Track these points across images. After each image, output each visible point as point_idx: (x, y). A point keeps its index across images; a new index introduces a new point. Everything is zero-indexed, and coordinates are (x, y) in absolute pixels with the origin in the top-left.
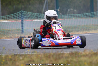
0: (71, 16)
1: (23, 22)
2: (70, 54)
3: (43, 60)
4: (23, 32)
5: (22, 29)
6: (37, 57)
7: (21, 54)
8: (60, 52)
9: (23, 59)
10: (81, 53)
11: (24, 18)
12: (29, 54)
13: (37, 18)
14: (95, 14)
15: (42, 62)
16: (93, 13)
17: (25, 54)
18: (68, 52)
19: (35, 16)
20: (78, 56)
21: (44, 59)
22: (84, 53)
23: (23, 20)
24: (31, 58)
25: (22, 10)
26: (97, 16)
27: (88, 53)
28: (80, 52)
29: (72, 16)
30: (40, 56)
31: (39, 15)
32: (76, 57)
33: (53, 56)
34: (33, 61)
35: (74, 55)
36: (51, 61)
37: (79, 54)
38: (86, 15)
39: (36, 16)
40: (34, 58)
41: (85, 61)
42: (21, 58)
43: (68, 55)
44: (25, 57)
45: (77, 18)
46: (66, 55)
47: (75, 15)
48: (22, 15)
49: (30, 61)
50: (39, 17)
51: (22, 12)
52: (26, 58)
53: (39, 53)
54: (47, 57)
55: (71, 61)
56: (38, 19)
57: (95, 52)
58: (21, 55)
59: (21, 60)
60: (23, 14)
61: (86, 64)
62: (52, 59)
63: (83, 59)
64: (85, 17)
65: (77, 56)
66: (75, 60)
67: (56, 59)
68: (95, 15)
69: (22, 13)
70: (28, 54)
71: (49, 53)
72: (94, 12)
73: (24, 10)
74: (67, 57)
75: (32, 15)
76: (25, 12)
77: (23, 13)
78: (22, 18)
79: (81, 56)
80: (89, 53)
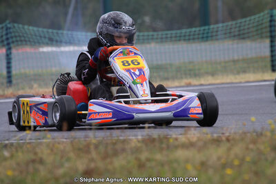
0: (145, 38)
1: (11, 53)
2: (144, 141)
3: (68, 159)
4: (10, 82)
5: (9, 72)
6: (52, 150)
7: (7, 142)
8: (118, 137)
9: (12, 156)
10: (176, 139)
11: (13, 42)
12: (29, 143)
13: (49, 42)
14: (212, 32)
15: (67, 165)
16: (209, 29)
17: (18, 144)
18: (140, 137)
19: (45, 37)
20: (168, 147)
21: (72, 155)
22: (183, 139)
23: (10, 49)
24: (36, 154)
25: (8, 22)
26: (219, 37)
27: (195, 139)
28: (174, 136)
29: (148, 36)
30: (61, 147)
31: (57, 33)
32: (161, 149)
33: (96, 147)
34: (41, 161)
35: (157, 144)
36: (92, 160)
37: (171, 141)
38: (194, 35)
39: (47, 36)
40: (44, 153)
41: (187, 161)
42: (6, 154)
43: (139, 145)
44: (17, 151)
45: (162, 42)
46: (133, 145)
47: (158, 35)
48: (7, 34)
49: (33, 161)
50: (57, 41)
51: (9, 26)
52: (20, 154)
53: (57, 140)
54: (80, 149)
55: (148, 160)
56: (52, 45)
57: (215, 135)
58: (6, 146)
59: (5, 159)
60: (11, 33)
61: (190, 167)
62: (94, 154)
63: (181, 154)
64: (184, 40)
65: (164, 146)
66: (158, 157)
67: (105, 157)
68: (214, 34)
69: (7, 29)
70: (28, 141)
71: (85, 141)
72: (212, 26)
73: (14, 21)
74: (137, 150)
75: (36, 36)
76: (16, 25)
77: (10, 28)
78: (8, 44)
79: (176, 147)
80: (199, 139)
